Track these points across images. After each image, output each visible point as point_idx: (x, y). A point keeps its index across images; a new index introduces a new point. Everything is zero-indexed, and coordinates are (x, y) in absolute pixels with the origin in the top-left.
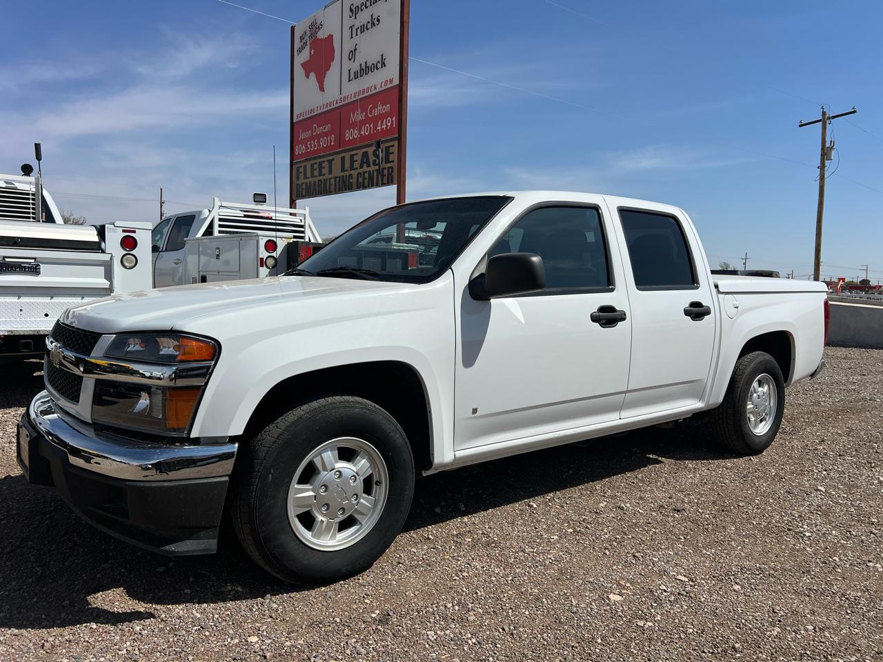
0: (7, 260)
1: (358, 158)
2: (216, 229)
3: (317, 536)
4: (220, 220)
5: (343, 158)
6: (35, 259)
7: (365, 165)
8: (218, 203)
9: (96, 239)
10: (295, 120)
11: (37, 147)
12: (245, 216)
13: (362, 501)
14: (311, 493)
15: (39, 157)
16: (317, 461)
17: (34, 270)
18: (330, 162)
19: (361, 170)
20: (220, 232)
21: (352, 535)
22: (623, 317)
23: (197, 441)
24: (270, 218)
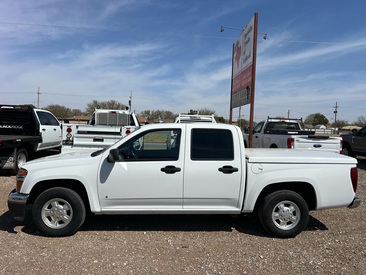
3: (51, 223)
4: (181, 121)
5: (241, 93)
6: (102, 137)
9: (119, 131)
10: (233, 79)
12: (191, 119)
14: (50, 212)
15: (130, 105)
16: (52, 204)
17: (102, 140)
18: (238, 94)
22: (178, 170)
23: (22, 194)
24: (200, 119)
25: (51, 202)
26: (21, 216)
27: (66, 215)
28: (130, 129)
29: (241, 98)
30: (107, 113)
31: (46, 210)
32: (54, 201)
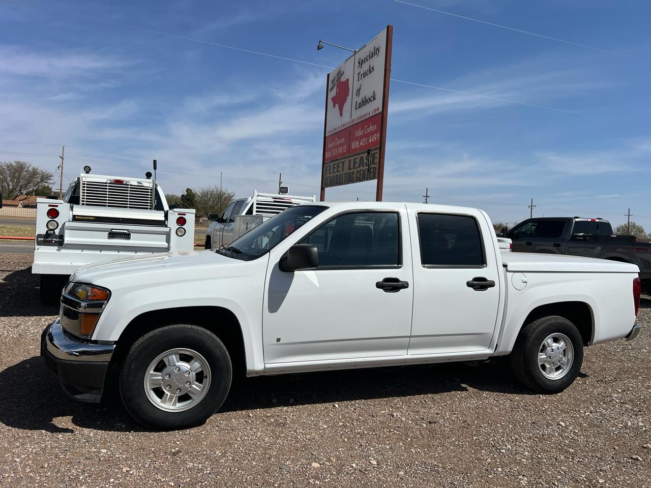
0: (113, 231)
1: (357, 161)
2: (255, 209)
3: (164, 402)
4: (257, 204)
5: (350, 161)
6: (128, 230)
7: (361, 166)
8: (256, 193)
9: (163, 219)
10: (327, 135)
11: (155, 162)
12: (275, 202)
13: (194, 386)
14: (160, 378)
15: (155, 168)
16: (165, 360)
17: (127, 236)
18: (343, 163)
19: (359, 169)
20: (257, 211)
21: (187, 405)
22: (405, 285)
23: (96, 342)
24: (291, 203)
25: (164, 357)
26: (94, 391)
27: (196, 383)
28: (185, 215)
29: (350, 169)
30: (107, 183)
31: (153, 375)
32: (171, 354)
